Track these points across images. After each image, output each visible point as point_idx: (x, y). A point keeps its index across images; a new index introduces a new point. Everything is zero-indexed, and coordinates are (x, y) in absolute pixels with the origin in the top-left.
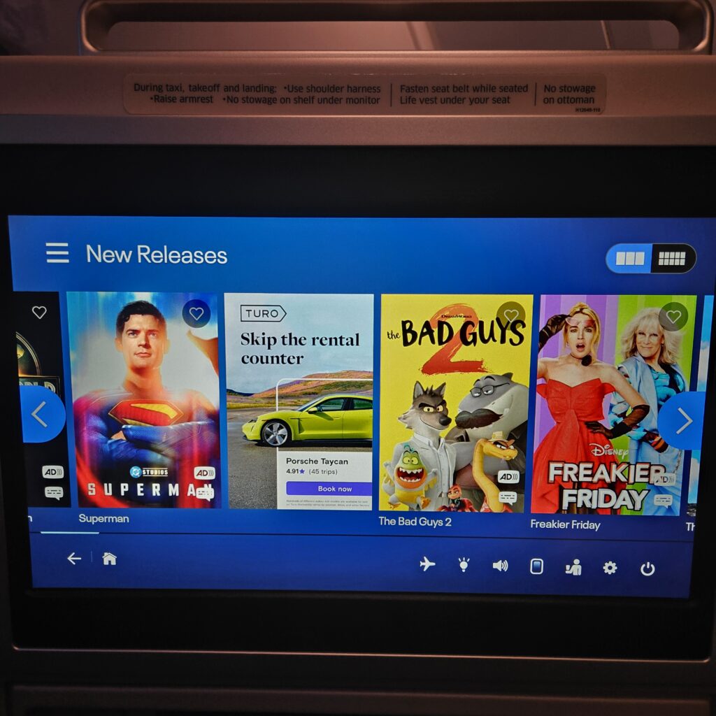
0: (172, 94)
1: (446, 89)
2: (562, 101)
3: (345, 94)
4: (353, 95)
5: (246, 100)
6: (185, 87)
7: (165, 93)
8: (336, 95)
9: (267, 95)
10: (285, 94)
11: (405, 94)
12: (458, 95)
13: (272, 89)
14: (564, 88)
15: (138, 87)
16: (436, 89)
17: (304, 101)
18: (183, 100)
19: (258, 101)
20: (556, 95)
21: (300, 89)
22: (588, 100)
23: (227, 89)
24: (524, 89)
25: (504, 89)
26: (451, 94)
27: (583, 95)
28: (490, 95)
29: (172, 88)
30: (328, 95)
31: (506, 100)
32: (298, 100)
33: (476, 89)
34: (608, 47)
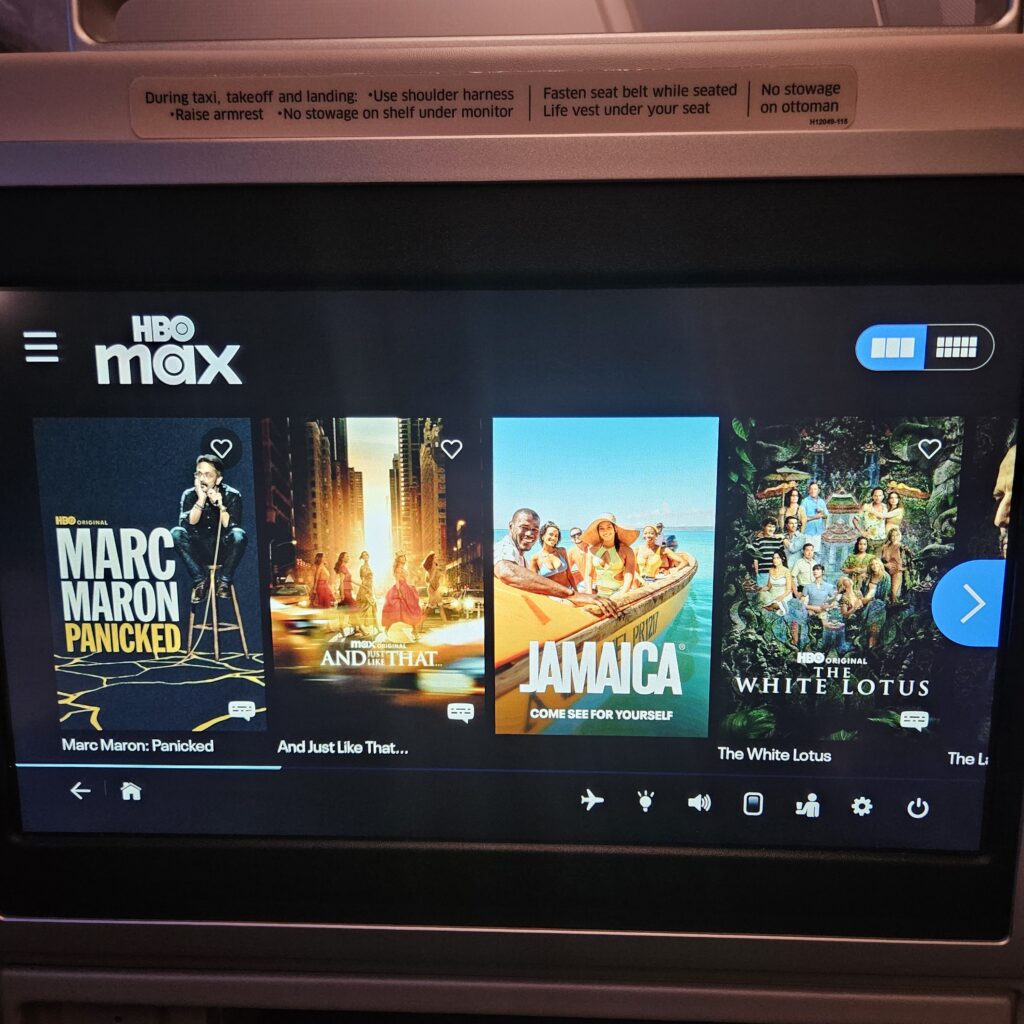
0: (201, 107)
1: (612, 93)
2: (789, 108)
3: (460, 103)
4: (473, 104)
5: (313, 114)
6: (222, 96)
7: (192, 106)
8: (446, 104)
9: (343, 105)
10: (371, 104)
11: (550, 102)
12: (632, 101)
13: (350, 98)
14: (792, 89)
15: (151, 98)
16: (598, 94)
17: (399, 114)
18: (219, 116)
19: (330, 114)
20: (782, 99)
21: (392, 97)
22: (829, 107)
23: (283, 98)
24: (732, 90)
25: (700, 91)
26: (620, 101)
27: (822, 98)
28: (680, 101)
29: (202, 98)
30: (435, 105)
31: (704, 109)
32: (390, 113)
33: (658, 92)
34: (880, 23)
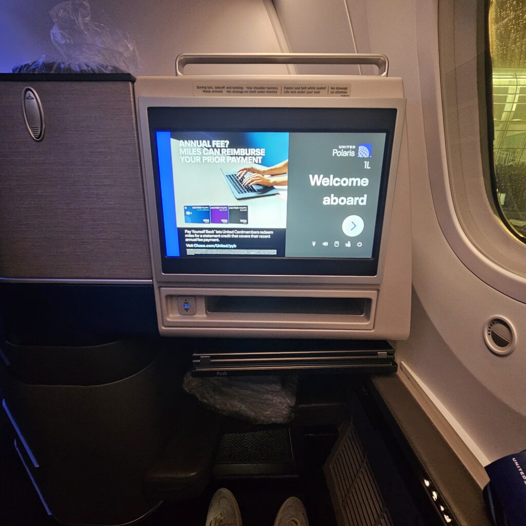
0: (209, 90)
1: (299, 88)
2: (337, 92)
3: (266, 90)
4: (269, 90)
5: (234, 92)
6: (214, 87)
7: (207, 89)
8: (263, 90)
9: (240, 90)
10: (247, 90)
11: (286, 90)
12: (303, 90)
13: (242, 88)
14: (337, 88)
15: (198, 87)
16: (296, 88)
17: (253, 92)
18: (213, 92)
19: (238, 92)
20: (335, 91)
21: (251, 88)
22: (345, 93)
23: (227, 88)
24: (325, 88)
25: (318, 88)
26: (301, 90)
27: (344, 91)
28: (313, 90)
29: (209, 88)
30: (261, 90)
31: (319, 92)
32: (251, 92)
33: (309, 88)
34: (360, 74)
